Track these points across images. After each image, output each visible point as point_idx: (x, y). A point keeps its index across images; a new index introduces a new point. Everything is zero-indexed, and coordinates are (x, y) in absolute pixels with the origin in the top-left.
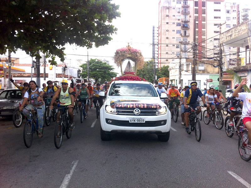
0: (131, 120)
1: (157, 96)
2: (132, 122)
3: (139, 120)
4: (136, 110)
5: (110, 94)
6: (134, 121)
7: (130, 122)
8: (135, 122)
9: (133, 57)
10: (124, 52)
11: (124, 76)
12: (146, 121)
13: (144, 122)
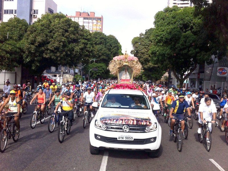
0: (119, 137)
1: (150, 109)
2: (120, 139)
3: (128, 138)
4: (125, 127)
5: (102, 106)
6: (123, 138)
7: (118, 139)
8: (123, 140)
9: (129, 65)
10: (121, 60)
11: (120, 84)
12: (134, 139)
13: (133, 140)
